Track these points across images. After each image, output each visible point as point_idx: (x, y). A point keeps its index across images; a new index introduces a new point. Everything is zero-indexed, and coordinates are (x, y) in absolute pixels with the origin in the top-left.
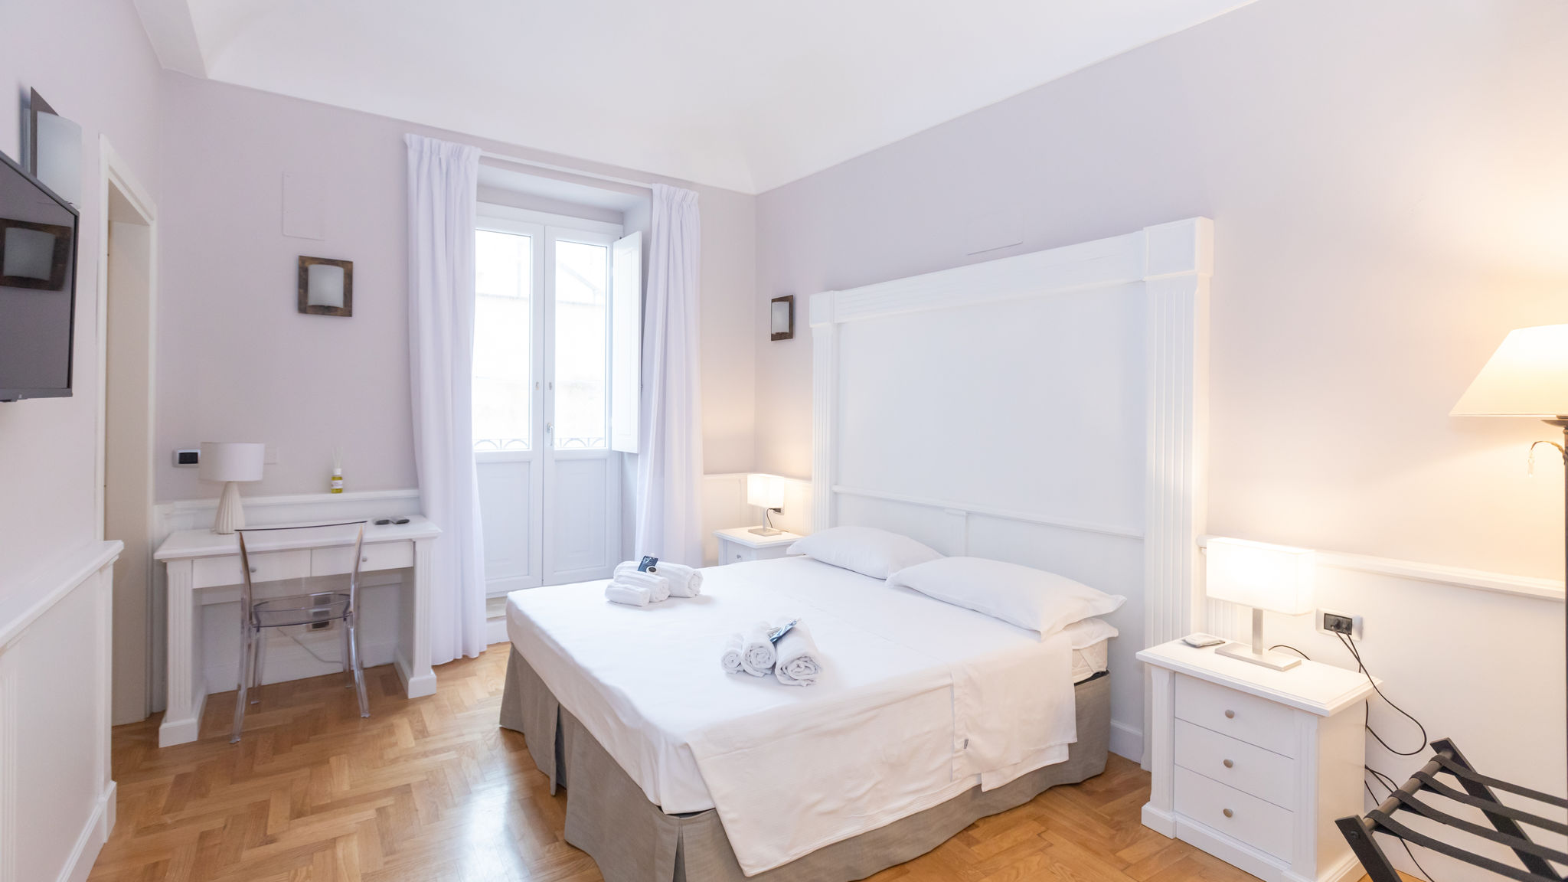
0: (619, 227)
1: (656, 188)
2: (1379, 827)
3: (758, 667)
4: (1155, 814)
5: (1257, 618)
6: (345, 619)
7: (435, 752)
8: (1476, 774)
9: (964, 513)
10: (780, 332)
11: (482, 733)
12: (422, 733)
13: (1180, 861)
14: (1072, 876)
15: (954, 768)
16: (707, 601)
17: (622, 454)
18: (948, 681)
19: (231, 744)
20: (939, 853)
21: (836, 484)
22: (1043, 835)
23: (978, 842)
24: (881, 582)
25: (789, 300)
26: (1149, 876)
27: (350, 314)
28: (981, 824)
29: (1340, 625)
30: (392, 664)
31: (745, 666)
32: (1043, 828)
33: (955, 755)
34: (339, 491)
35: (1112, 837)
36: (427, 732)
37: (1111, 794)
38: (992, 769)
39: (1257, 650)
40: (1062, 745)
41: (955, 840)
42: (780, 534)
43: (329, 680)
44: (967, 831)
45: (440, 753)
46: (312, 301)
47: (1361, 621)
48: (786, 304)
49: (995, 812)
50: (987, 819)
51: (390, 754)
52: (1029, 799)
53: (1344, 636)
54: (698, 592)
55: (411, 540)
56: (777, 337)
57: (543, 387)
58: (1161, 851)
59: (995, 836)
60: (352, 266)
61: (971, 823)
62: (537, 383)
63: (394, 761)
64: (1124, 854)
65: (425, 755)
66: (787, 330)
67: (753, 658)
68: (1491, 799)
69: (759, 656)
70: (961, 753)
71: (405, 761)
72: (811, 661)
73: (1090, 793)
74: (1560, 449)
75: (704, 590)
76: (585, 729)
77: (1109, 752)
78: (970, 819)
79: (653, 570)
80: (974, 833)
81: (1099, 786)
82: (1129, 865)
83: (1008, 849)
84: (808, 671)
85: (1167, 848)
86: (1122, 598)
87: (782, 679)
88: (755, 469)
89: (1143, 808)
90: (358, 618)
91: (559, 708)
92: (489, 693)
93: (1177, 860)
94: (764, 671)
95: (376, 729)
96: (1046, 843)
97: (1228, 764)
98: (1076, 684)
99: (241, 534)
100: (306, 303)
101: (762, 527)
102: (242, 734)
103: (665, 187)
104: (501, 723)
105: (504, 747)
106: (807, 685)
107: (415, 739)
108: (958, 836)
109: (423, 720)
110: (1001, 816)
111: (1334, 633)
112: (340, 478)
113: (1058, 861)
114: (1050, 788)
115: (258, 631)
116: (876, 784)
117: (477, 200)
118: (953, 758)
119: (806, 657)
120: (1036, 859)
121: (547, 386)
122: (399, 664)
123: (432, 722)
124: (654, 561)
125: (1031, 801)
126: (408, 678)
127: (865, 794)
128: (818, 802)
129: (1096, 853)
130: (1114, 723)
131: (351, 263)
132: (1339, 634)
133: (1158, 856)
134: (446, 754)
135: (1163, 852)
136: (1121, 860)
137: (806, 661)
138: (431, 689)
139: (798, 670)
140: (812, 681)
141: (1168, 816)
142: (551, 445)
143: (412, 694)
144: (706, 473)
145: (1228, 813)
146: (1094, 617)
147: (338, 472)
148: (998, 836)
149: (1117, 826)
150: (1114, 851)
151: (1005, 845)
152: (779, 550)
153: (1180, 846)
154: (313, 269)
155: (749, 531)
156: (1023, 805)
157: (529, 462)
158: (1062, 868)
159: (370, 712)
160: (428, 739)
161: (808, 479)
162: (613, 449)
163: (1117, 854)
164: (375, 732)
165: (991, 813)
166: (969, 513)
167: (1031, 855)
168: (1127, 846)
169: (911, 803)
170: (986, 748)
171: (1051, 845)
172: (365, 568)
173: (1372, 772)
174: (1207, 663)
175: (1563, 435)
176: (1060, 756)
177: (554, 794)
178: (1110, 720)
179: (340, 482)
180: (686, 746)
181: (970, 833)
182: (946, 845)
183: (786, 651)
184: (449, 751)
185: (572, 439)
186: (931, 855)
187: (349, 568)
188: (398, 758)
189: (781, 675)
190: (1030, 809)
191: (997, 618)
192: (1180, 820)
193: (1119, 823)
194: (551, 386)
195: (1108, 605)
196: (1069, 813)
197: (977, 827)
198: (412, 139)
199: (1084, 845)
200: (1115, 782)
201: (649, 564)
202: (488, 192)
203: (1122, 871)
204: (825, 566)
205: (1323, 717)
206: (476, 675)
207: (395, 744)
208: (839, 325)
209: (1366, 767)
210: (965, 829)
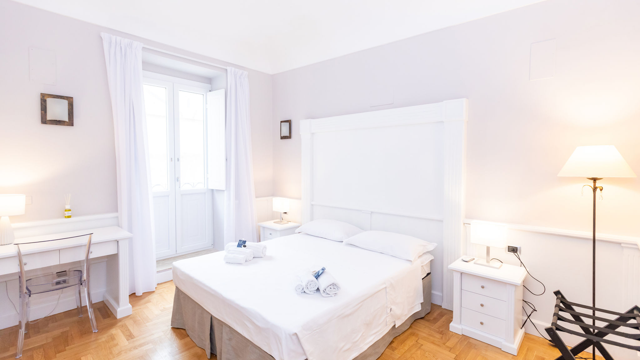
0: (209, 86)
1: (229, 69)
2: (557, 329)
3: (311, 290)
4: (455, 327)
5: (488, 249)
6: (81, 284)
7: (141, 345)
8: (568, 301)
9: (370, 213)
10: (285, 135)
11: (163, 332)
12: (130, 336)
13: (467, 343)
14: (434, 357)
15: (387, 321)
16: (270, 258)
17: (212, 190)
18: (384, 286)
19: (16, 359)
20: (383, 356)
21: (312, 201)
22: (418, 341)
23: (396, 349)
24: (340, 243)
25: (289, 122)
26: (459, 352)
27: (72, 125)
28: (394, 340)
29: (514, 250)
30: (103, 301)
31: (305, 290)
32: (417, 338)
33: (387, 315)
34: (69, 217)
35: (442, 338)
36: (133, 335)
37: (436, 320)
38: (399, 318)
39: (488, 262)
40: (419, 304)
41: (387, 349)
42: (288, 223)
43: (68, 314)
44: (391, 345)
45: (143, 346)
46: (49, 117)
47: (520, 248)
48: (288, 124)
49: (399, 335)
50: (396, 338)
51: (115, 350)
52: (408, 327)
53: (516, 254)
54: (265, 254)
55: (116, 240)
56: (283, 138)
57: (175, 160)
58: (459, 340)
59: (401, 344)
60: (73, 99)
61: (391, 341)
62: (172, 158)
63: (119, 354)
64: (448, 344)
65: (135, 348)
66: (288, 135)
67: (309, 287)
68: (573, 310)
69: (311, 285)
70: (389, 314)
71: (125, 353)
72: (336, 285)
73: (428, 321)
74: (592, 188)
75: (268, 253)
76: (230, 327)
77: (432, 303)
78: (391, 339)
79: (245, 246)
80: (394, 345)
81: (431, 317)
82: (451, 349)
83: (408, 350)
84: (334, 290)
85: (461, 339)
86: (436, 244)
87: (324, 295)
88: (274, 195)
89: (450, 324)
90: (88, 282)
91: (212, 318)
92: (161, 310)
93: (466, 343)
94: (314, 291)
95: (104, 338)
96: (420, 345)
97: (482, 305)
98: (423, 279)
99: (18, 246)
100: (46, 118)
101: (280, 220)
102: (24, 352)
103: (233, 69)
104: (171, 326)
105: (177, 338)
106: (335, 295)
107: (128, 340)
108: (388, 347)
109: (129, 330)
110: (401, 336)
111: (513, 253)
112: (70, 210)
113: (427, 352)
114: (414, 321)
115: (30, 296)
116: (363, 333)
117: (143, 70)
118: (387, 317)
119: (333, 284)
120: (419, 352)
121: (176, 160)
122: (107, 301)
123: (134, 330)
124: (245, 242)
125: (409, 327)
126: (116, 308)
127: (359, 339)
128: (343, 347)
129: (438, 345)
130: (433, 292)
131: (72, 98)
132: (515, 253)
133: (459, 343)
134: (147, 346)
135: (460, 341)
136: (448, 347)
137: (334, 285)
138: (130, 312)
139: (331, 290)
140: (336, 294)
141: (459, 327)
142: (180, 188)
143: (119, 316)
144: (256, 197)
145: (482, 323)
146: (427, 252)
147: (68, 207)
148: (402, 345)
149: (441, 333)
150: (444, 344)
151: (406, 348)
152: (291, 231)
153: (465, 338)
154: (49, 101)
155: (274, 222)
156: (407, 330)
157: (168, 196)
158: (429, 354)
159: (97, 329)
160: (135, 339)
161: (300, 199)
162: (209, 188)
163: (446, 345)
164: (104, 340)
165: (397, 335)
166: (372, 212)
167: (417, 351)
168: (448, 340)
169: (374, 338)
170: (397, 311)
171: (422, 345)
172: (91, 256)
173: (525, 301)
174: (470, 268)
175: (593, 183)
176: (418, 308)
177: (209, 358)
178: (431, 291)
179: (70, 212)
180: (296, 334)
181: (392, 345)
182: (385, 352)
183: (323, 282)
184: (148, 344)
185: (185, 184)
186: (381, 357)
187: (82, 257)
188: (120, 352)
189: (323, 293)
190: (410, 331)
191: (381, 253)
192: (464, 327)
193: (442, 331)
194: (178, 160)
195: (431, 247)
196: (423, 330)
197: (394, 342)
198: (104, 35)
199: (433, 343)
200: (435, 314)
201: (242, 244)
202: (147, 66)
203: (449, 351)
204: (313, 237)
205: (517, 286)
206: (151, 302)
207: (117, 344)
208: (313, 134)
209: (523, 300)
210: (390, 344)
